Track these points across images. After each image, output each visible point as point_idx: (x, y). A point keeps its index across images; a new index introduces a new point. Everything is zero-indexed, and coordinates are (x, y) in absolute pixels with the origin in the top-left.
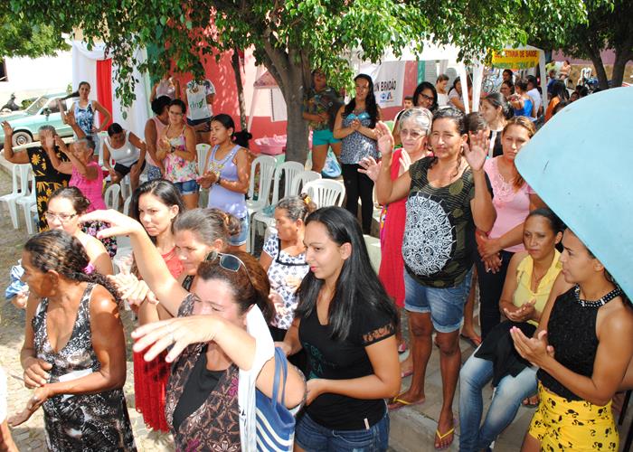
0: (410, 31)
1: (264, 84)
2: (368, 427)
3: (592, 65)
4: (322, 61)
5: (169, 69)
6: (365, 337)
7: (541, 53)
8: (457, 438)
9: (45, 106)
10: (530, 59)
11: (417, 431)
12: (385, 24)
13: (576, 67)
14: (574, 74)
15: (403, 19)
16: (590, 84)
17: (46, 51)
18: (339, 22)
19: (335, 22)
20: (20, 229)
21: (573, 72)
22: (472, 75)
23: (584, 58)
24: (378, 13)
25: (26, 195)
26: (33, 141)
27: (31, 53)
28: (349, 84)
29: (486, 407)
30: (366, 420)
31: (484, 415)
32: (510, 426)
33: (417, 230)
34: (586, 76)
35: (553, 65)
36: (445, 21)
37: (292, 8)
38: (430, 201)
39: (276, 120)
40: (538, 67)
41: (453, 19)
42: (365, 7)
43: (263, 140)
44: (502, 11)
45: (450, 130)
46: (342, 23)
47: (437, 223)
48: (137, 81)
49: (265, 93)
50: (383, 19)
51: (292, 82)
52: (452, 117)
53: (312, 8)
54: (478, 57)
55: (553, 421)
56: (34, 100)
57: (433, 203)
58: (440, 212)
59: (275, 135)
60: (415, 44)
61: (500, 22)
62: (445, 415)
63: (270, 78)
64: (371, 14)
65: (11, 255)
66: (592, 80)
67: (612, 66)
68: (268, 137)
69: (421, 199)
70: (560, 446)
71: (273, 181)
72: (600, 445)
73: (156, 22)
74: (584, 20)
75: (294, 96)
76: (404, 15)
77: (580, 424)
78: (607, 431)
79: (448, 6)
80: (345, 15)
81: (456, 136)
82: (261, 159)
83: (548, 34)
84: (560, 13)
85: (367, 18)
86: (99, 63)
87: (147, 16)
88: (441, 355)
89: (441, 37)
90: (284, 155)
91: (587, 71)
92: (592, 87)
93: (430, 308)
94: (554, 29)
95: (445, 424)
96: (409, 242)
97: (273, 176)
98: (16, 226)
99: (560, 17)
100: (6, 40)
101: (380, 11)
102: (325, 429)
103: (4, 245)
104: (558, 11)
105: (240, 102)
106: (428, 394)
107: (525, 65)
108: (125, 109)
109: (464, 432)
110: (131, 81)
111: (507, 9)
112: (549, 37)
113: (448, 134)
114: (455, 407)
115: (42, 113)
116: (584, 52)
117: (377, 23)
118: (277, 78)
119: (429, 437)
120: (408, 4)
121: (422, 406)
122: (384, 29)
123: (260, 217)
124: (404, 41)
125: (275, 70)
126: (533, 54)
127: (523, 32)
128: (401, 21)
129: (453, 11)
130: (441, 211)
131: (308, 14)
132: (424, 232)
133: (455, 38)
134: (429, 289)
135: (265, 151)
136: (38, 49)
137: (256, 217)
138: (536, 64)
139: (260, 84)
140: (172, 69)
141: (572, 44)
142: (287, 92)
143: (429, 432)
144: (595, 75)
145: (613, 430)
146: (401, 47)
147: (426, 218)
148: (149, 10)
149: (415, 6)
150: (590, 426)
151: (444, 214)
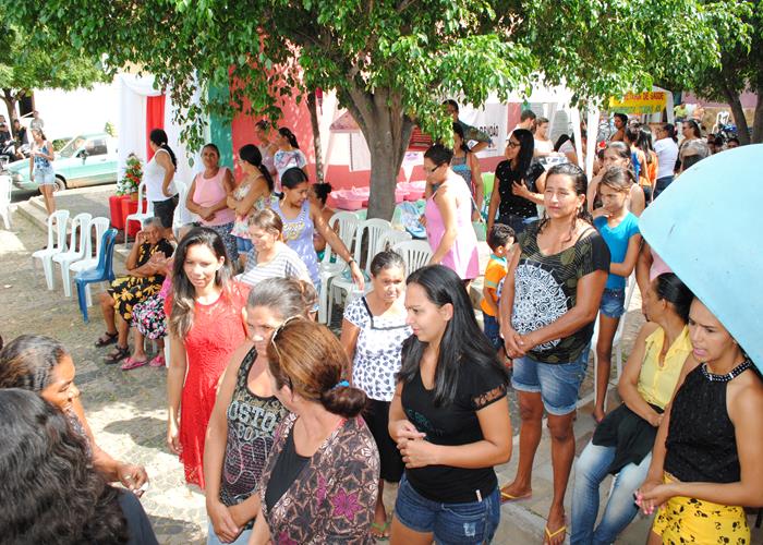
0: (518, 73)
1: (342, 128)
2: (480, 499)
3: (730, 109)
4: (417, 106)
5: (241, 110)
6: (477, 400)
7: (669, 95)
8: (568, 537)
9: (83, 148)
10: (655, 102)
11: (523, 529)
12: (491, 67)
13: (710, 110)
14: (708, 120)
15: (511, 60)
16: (727, 131)
17: (83, 83)
18: (439, 63)
19: (434, 63)
20: (55, 291)
21: (707, 117)
22: (586, 120)
23: (721, 101)
24: (484, 55)
25: (64, 251)
26: (67, 188)
27: (64, 85)
28: (447, 132)
29: (602, 503)
30: (478, 492)
31: (600, 513)
32: (630, 525)
33: (527, 302)
34: (723, 122)
35: (683, 108)
36: (558, 61)
37: (386, 47)
38: (541, 270)
39: (355, 170)
40: (665, 111)
41: (568, 59)
42: (468, 47)
43: (339, 192)
44: (623, 50)
45: (566, 187)
46: (443, 64)
47: (549, 295)
48: (206, 123)
49: (342, 138)
50: (489, 62)
51: (378, 127)
52: (569, 173)
53: (408, 49)
54: (595, 102)
55: (675, 513)
56: (67, 140)
57: (544, 273)
58: (551, 283)
59: (353, 187)
60: (522, 86)
61: (620, 62)
62: (555, 511)
63: (352, 121)
64: (476, 56)
65: (45, 320)
66: (730, 126)
67: (753, 110)
68: (346, 189)
69: (530, 268)
70: (682, 540)
71: (354, 242)
72: (727, 540)
73: (232, 61)
74: (716, 63)
75: (379, 143)
76: (511, 55)
77: (704, 515)
78: (735, 525)
79: (562, 45)
80: (445, 56)
81: (572, 195)
82: (340, 215)
83: (675, 76)
84: (690, 55)
85: (471, 59)
86: (150, 99)
87: (223, 53)
88: (553, 441)
89: (552, 79)
90: (366, 210)
91: (724, 115)
92: (730, 135)
93: (540, 388)
94: (683, 71)
95: (555, 521)
96: (518, 314)
97: (355, 235)
98: (51, 286)
99: (689, 60)
100: (37, 69)
101: (486, 52)
102: (433, 503)
103: (38, 308)
104: (687, 53)
105: (316, 148)
106: (535, 487)
107: (650, 109)
108: (191, 155)
109: (577, 532)
110: (198, 124)
111: (629, 49)
112: (677, 80)
113: (562, 192)
114: (567, 503)
115: (78, 156)
116: (721, 94)
117: (482, 66)
118: (360, 121)
119: (537, 537)
120: (516, 42)
121: (529, 501)
122: (490, 73)
123: (339, 283)
124: (513, 85)
125: (358, 112)
126: (659, 96)
127: (648, 74)
128: (508, 62)
129: (568, 50)
130: (552, 281)
131: (403, 55)
132: (535, 305)
133: (569, 80)
134: (540, 364)
135: (343, 206)
136: (74, 81)
137: (334, 282)
138: (662, 108)
139: (337, 127)
140: (244, 110)
141: (705, 85)
142: (371, 138)
143: (537, 531)
144: (734, 121)
145: (742, 524)
146: (507, 91)
147: (537, 289)
148: (225, 46)
149: (525, 45)
150: (715, 518)
151: (556, 285)
